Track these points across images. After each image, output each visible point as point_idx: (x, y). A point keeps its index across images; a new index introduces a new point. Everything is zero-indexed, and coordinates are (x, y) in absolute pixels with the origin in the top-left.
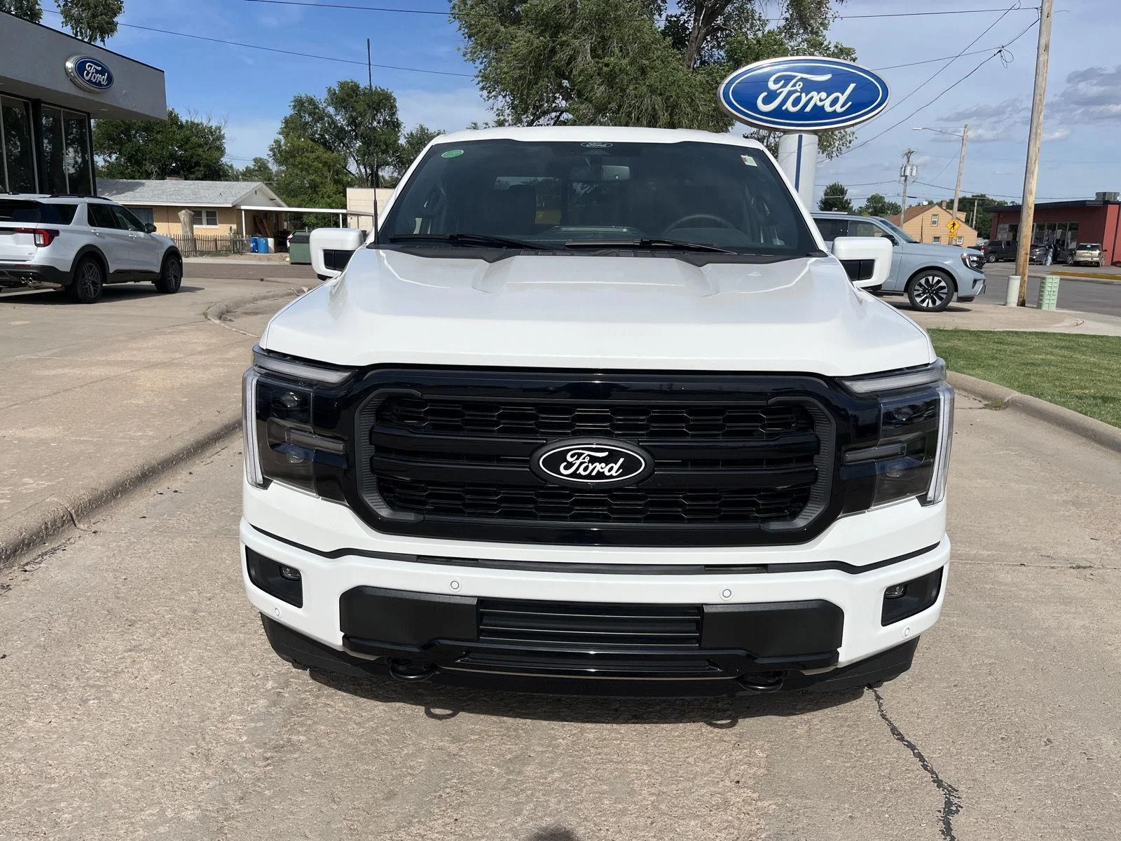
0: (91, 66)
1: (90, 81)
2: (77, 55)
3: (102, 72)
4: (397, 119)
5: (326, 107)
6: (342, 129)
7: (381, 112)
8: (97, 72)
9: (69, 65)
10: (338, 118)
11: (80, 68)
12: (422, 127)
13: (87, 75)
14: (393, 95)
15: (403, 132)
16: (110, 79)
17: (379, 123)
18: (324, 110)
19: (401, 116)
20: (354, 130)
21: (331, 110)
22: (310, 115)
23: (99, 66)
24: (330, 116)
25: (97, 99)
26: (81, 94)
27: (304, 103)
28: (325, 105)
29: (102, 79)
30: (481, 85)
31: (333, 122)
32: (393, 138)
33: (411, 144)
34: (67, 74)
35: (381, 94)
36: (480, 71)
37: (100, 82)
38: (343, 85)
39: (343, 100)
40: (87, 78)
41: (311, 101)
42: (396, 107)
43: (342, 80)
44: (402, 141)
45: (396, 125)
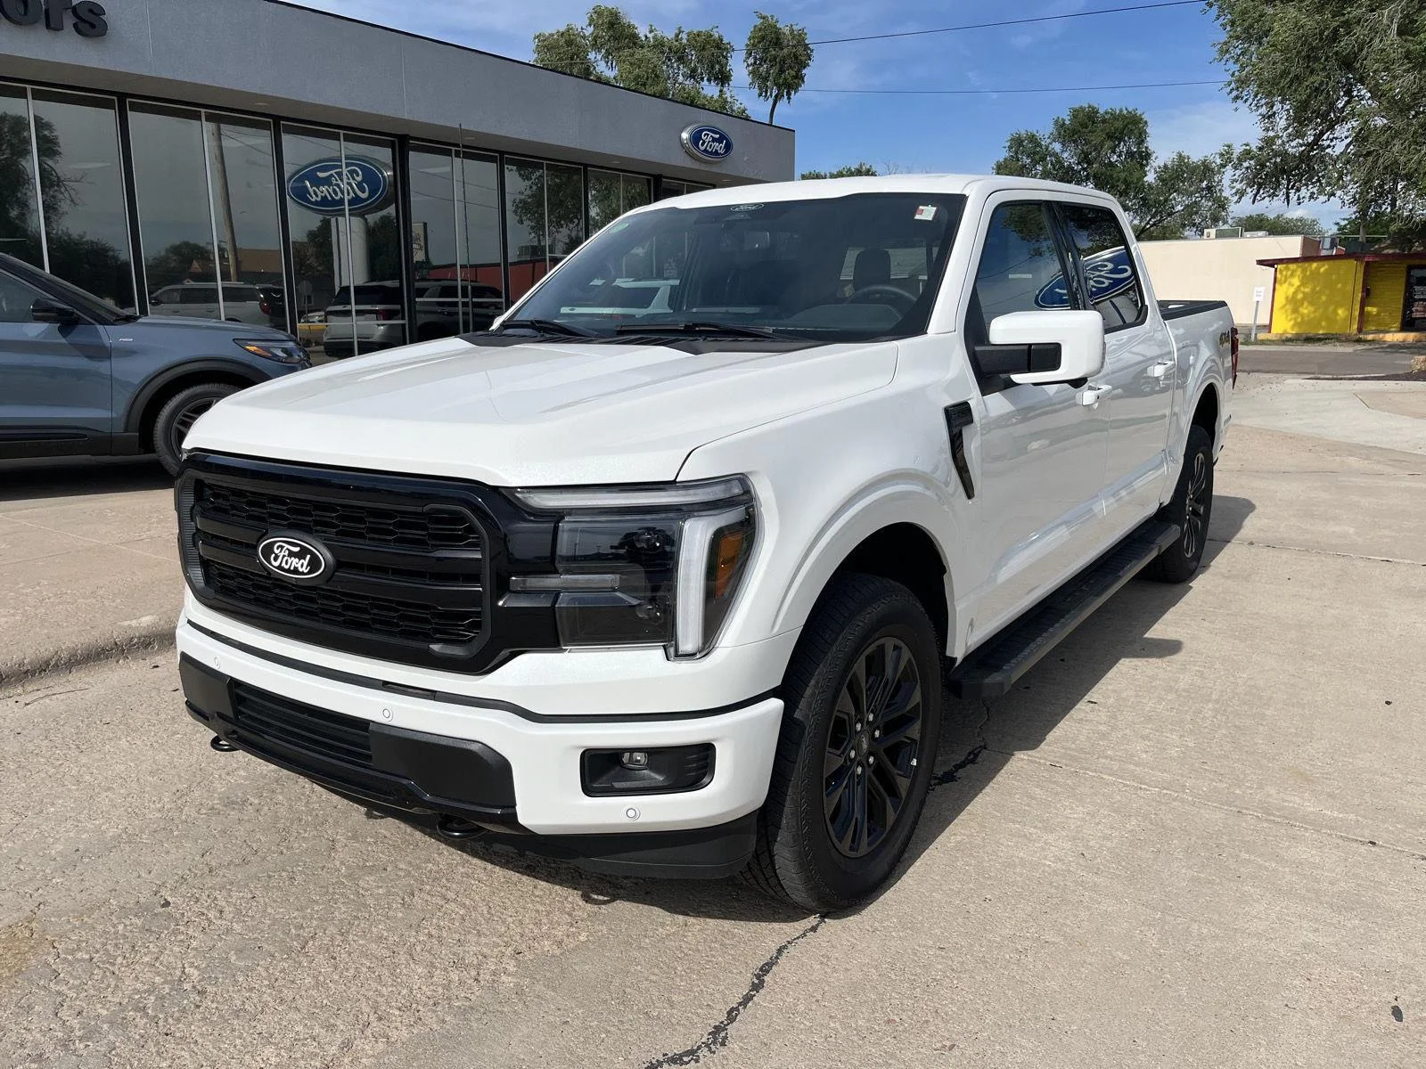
0: (708, 135)
1: (705, 151)
2: (691, 124)
3: (719, 141)
4: (1146, 148)
5: (1051, 143)
6: (1070, 168)
7: (1125, 141)
8: (714, 140)
9: (685, 135)
10: (1065, 155)
11: (696, 138)
12: (1180, 155)
13: (702, 145)
14: (1143, 117)
15: (1154, 164)
16: (728, 147)
17: (1119, 156)
18: (1047, 148)
19: (1152, 143)
20: (1084, 169)
21: (1057, 147)
22: (1028, 157)
23: (716, 133)
24: (1055, 155)
25: (714, 169)
26: (696, 166)
27: (1022, 141)
28: (1049, 141)
29: (720, 147)
30: (1235, 93)
31: (1059, 161)
32: (1137, 174)
33: (1162, 180)
34: (682, 145)
35: (1126, 118)
36: (1233, 75)
37: (716, 151)
38: (1076, 113)
39: (1074, 132)
40: (703, 148)
41: (1032, 138)
42: (1146, 132)
43: (1077, 106)
44: (1150, 178)
45: (1146, 156)
